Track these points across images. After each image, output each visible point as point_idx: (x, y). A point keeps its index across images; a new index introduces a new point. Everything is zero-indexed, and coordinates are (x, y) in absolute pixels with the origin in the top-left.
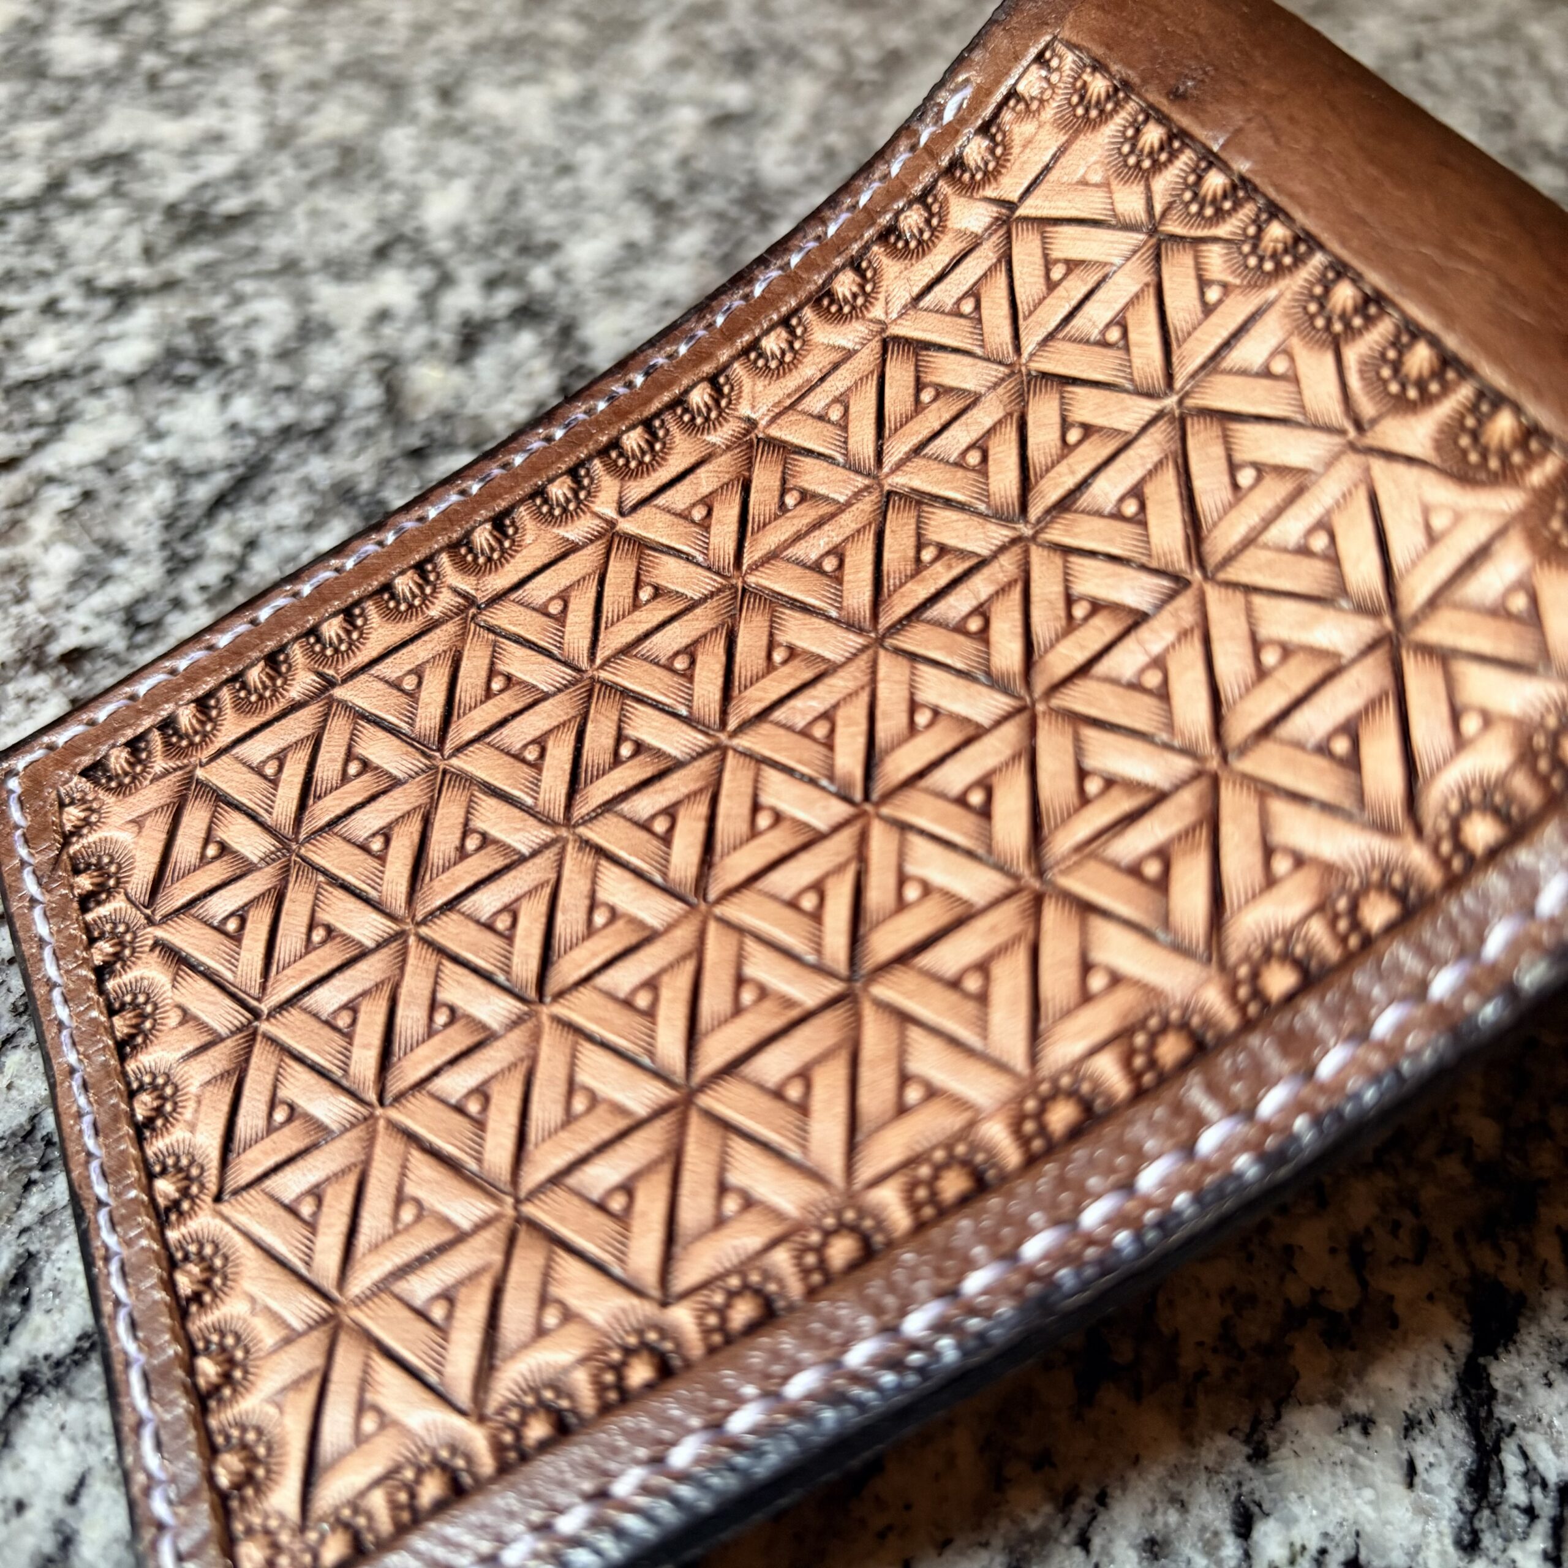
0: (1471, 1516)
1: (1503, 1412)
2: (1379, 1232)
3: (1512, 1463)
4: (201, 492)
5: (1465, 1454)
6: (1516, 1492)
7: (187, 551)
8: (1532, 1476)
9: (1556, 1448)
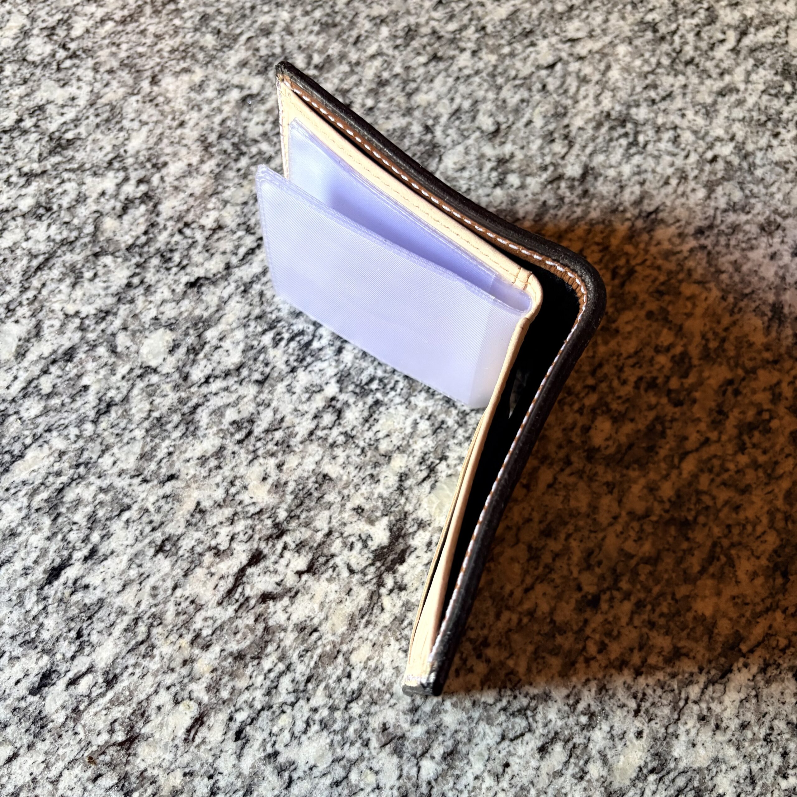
0: (224, 598)
1: (245, 579)
2: (241, 534)
3: (240, 590)
4: (35, 263)
5: (230, 586)
6: (237, 596)
7: (27, 285)
8: (242, 594)
9: (252, 589)
